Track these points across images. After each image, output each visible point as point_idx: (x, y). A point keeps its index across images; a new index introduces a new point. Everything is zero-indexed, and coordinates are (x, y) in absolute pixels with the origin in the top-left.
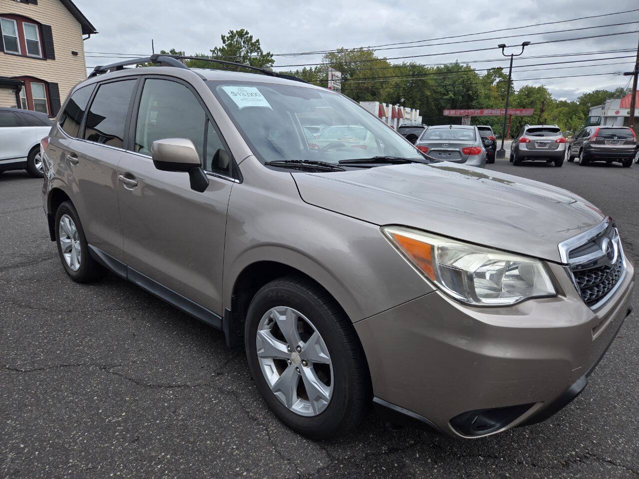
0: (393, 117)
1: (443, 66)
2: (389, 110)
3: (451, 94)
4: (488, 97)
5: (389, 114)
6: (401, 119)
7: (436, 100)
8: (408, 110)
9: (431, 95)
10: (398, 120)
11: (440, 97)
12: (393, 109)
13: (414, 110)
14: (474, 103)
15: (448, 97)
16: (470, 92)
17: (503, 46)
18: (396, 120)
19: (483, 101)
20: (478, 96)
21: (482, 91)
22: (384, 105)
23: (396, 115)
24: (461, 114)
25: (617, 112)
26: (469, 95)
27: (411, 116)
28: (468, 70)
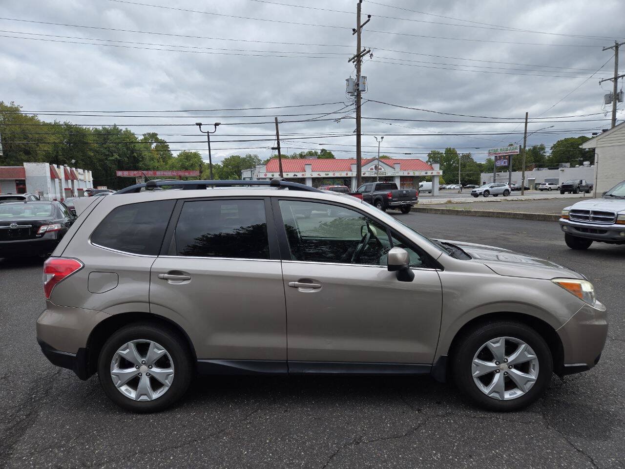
0: (67, 178)
1: (101, 128)
2: (61, 171)
3: (116, 156)
4: (152, 159)
5: (62, 176)
6: (75, 181)
7: (100, 160)
8: (80, 171)
9: (94, 155)
10: (72, 181)
11: (104, 158)
12: (65, 171)
13: (86, 171)
14: (140, 164)
15: (113, 158)
16: (135, 154)
17: (200, 125)
18: (70, 181)
19: (147, 162)
20: (142, 158)
21: (146, 154)
22: (55, 166)
23: (70, 177)
24: (134, 175)
25: (266, 175)
26: (134, 157)
27: (85, 177)
28: (129, 135)
